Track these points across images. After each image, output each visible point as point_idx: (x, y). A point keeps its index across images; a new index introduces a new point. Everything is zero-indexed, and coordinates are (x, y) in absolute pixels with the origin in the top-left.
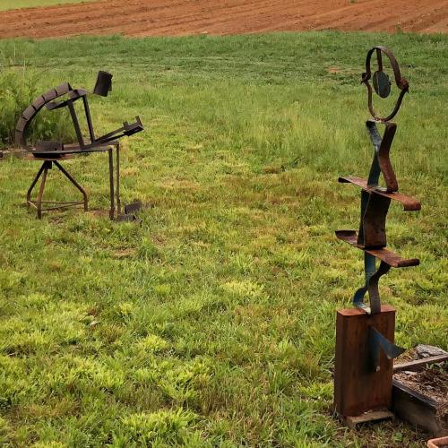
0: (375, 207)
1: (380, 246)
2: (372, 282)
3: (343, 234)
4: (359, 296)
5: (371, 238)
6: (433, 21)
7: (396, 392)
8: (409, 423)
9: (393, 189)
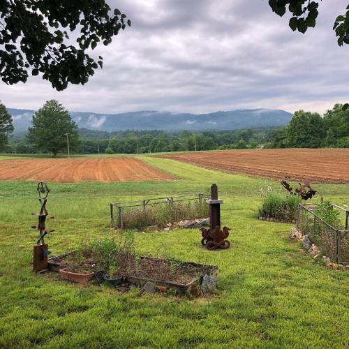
0: (42, 219)
1: (44, 229)
2: (42, 237)
3: (34, 227)
4: (39, 242)
5: (41, 227)
6: (30, 177)
7: (49, 264)
8: (53, 271)
9: (47, 214)
